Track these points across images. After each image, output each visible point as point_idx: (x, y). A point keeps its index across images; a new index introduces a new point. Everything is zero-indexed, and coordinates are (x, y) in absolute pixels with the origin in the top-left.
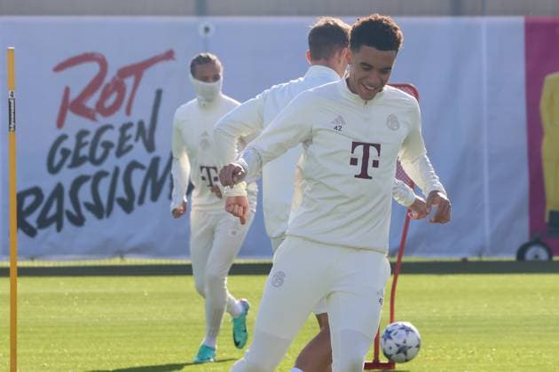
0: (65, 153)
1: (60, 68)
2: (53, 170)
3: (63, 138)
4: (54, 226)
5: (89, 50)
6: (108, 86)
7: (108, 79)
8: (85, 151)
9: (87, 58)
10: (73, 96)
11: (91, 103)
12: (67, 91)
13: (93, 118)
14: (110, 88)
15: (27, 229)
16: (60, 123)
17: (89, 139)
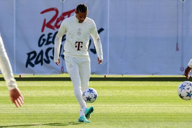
0: (44, 40)
1: (43, 13)
2: (40, 46)
3: (44, 35)
4: (40, 64)
5: (53, 7)
6: (58, 19)
7: (59, 16)
8: (51, 40)
9: (52, 9)
10: (47, 22)
11: (53, 24)
12: (45, 20)
13: (54, 29)
14: (59, 19)
15: (31, 65)
16: (43, 30)
17: (52, 36)
